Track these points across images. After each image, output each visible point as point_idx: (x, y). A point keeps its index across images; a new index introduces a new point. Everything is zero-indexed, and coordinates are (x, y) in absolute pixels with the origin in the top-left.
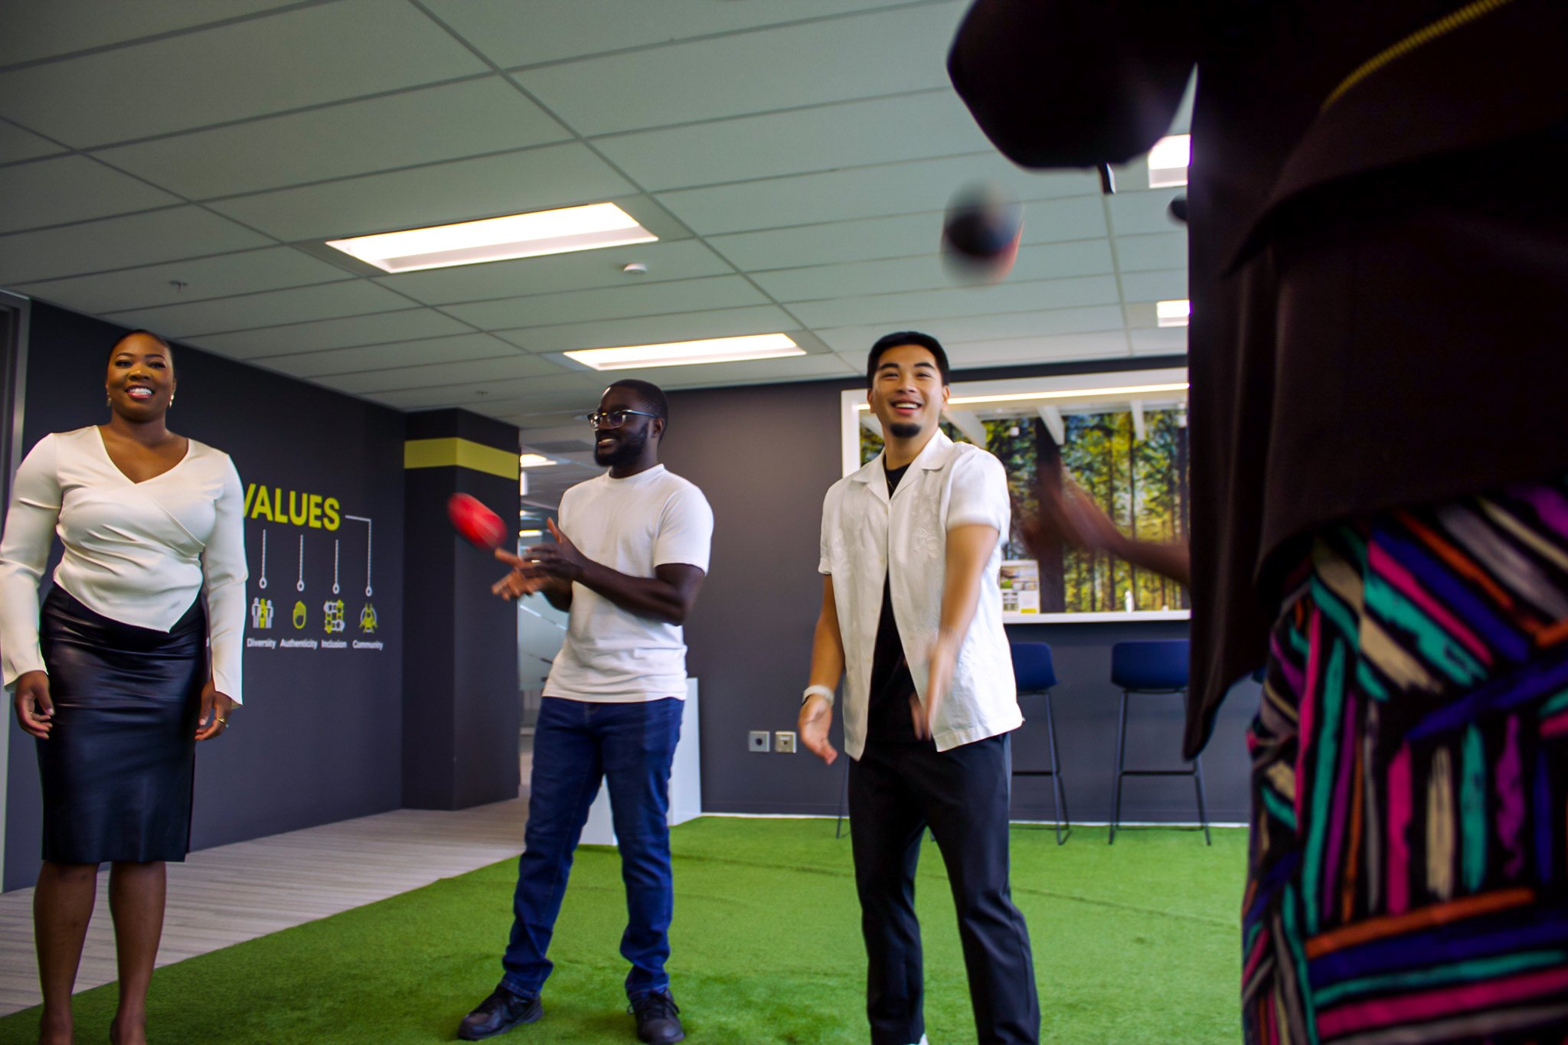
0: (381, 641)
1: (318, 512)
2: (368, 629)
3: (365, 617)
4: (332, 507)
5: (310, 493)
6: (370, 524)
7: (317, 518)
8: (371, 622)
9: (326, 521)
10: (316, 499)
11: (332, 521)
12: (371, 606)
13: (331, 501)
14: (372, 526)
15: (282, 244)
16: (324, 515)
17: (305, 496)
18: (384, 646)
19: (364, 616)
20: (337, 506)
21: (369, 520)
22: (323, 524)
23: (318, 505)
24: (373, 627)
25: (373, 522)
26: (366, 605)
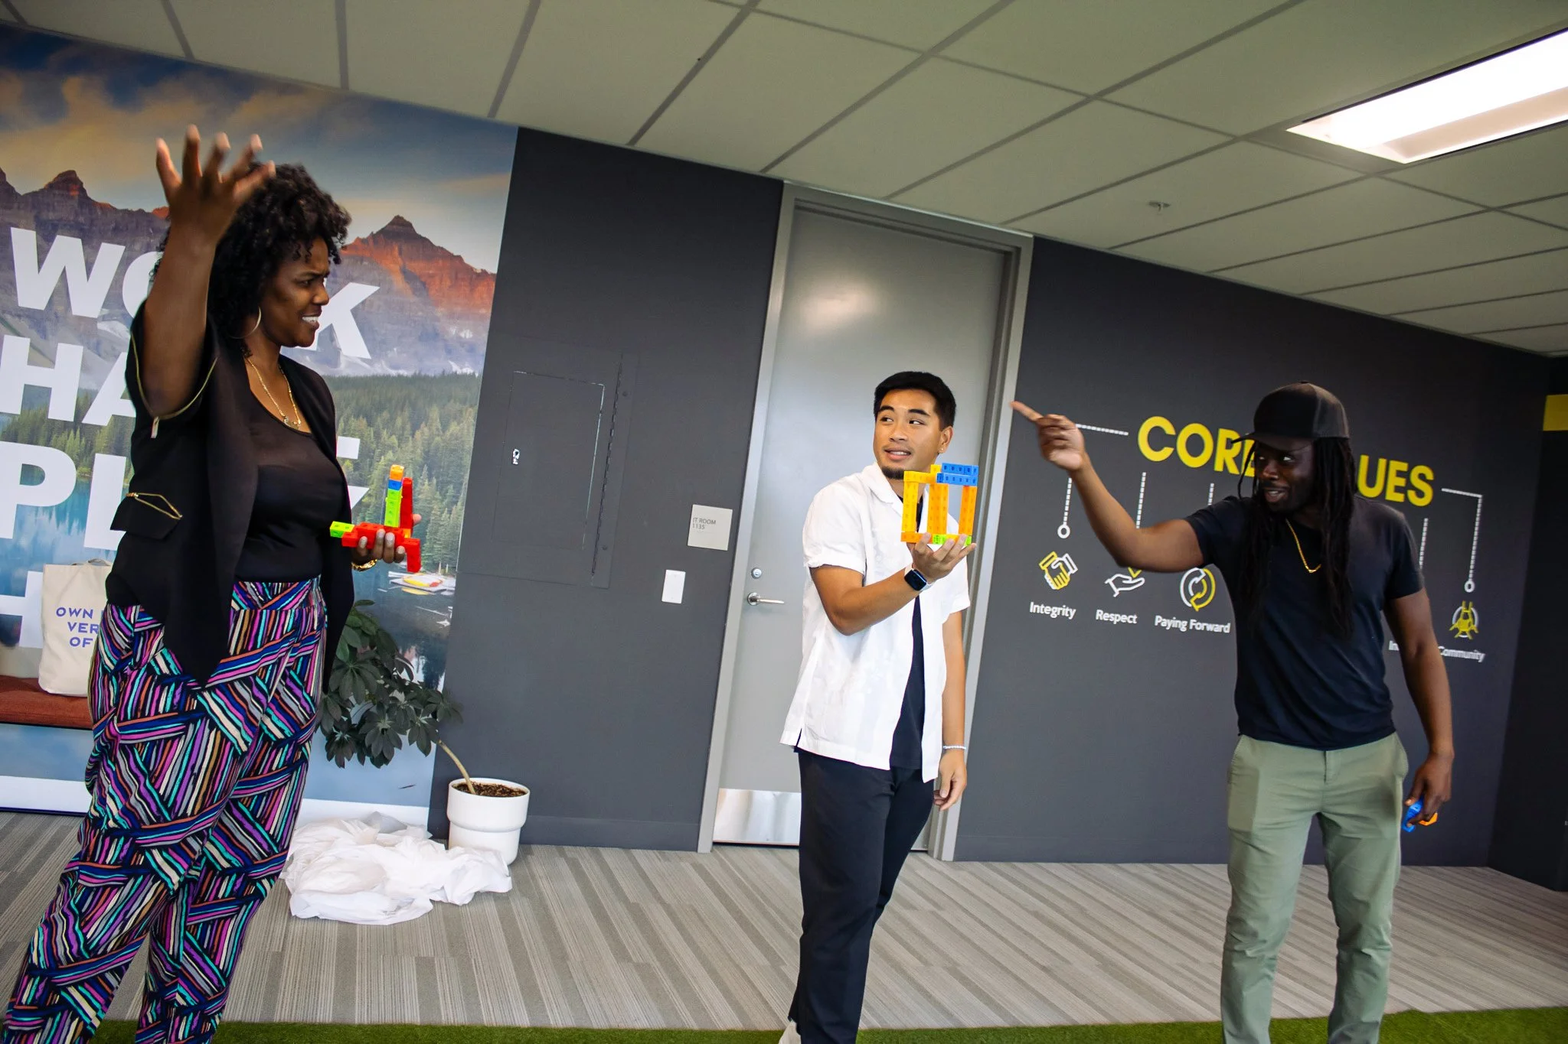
0: (1481, 651)
1: (1401, 482)
2: (1464, 633)
3: (1461, 619)
4: (1422, 477)
5: (1389, 458)
6: (1480, 501)
7: (1398, 489)
8: (1469, 625)
9: (1411, 494)
10: (1398, 466)
11: (1420, 494)
12: (1471, 604)
13: (1421, 469)
14: (1483, 504)
15: (1235, 139)
16: (1409, 486)
17: (1382, 462)
18: (1485, 659)
19: (1458, 617)
20: (1430, 476)
21: (1480, 496)
22: (1406, 498)
23: (1400, 474)
24: (1472, 632)
25: (1483, 498)
26: (1464, 603)
